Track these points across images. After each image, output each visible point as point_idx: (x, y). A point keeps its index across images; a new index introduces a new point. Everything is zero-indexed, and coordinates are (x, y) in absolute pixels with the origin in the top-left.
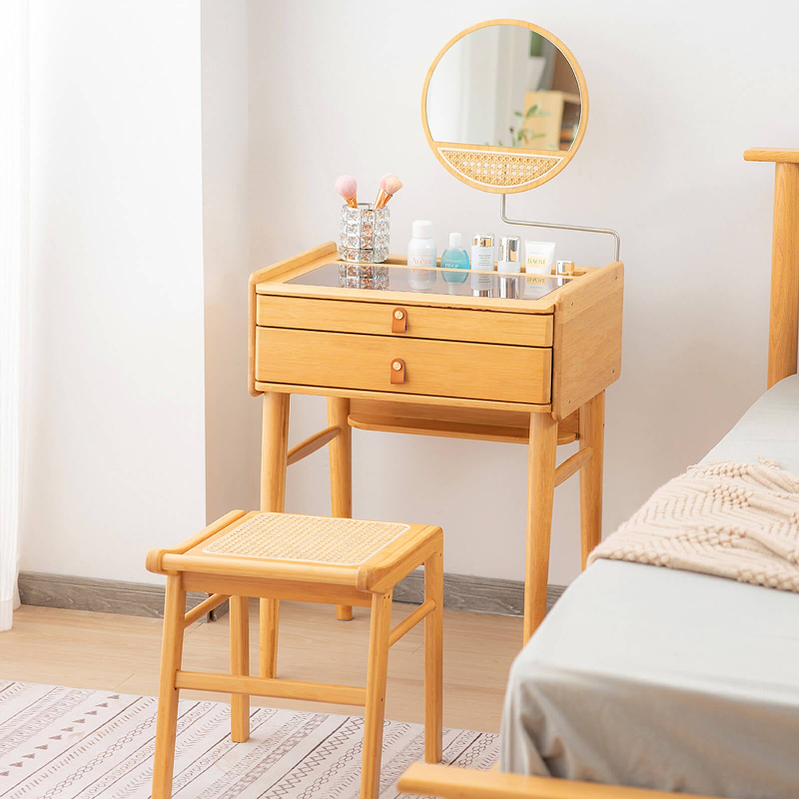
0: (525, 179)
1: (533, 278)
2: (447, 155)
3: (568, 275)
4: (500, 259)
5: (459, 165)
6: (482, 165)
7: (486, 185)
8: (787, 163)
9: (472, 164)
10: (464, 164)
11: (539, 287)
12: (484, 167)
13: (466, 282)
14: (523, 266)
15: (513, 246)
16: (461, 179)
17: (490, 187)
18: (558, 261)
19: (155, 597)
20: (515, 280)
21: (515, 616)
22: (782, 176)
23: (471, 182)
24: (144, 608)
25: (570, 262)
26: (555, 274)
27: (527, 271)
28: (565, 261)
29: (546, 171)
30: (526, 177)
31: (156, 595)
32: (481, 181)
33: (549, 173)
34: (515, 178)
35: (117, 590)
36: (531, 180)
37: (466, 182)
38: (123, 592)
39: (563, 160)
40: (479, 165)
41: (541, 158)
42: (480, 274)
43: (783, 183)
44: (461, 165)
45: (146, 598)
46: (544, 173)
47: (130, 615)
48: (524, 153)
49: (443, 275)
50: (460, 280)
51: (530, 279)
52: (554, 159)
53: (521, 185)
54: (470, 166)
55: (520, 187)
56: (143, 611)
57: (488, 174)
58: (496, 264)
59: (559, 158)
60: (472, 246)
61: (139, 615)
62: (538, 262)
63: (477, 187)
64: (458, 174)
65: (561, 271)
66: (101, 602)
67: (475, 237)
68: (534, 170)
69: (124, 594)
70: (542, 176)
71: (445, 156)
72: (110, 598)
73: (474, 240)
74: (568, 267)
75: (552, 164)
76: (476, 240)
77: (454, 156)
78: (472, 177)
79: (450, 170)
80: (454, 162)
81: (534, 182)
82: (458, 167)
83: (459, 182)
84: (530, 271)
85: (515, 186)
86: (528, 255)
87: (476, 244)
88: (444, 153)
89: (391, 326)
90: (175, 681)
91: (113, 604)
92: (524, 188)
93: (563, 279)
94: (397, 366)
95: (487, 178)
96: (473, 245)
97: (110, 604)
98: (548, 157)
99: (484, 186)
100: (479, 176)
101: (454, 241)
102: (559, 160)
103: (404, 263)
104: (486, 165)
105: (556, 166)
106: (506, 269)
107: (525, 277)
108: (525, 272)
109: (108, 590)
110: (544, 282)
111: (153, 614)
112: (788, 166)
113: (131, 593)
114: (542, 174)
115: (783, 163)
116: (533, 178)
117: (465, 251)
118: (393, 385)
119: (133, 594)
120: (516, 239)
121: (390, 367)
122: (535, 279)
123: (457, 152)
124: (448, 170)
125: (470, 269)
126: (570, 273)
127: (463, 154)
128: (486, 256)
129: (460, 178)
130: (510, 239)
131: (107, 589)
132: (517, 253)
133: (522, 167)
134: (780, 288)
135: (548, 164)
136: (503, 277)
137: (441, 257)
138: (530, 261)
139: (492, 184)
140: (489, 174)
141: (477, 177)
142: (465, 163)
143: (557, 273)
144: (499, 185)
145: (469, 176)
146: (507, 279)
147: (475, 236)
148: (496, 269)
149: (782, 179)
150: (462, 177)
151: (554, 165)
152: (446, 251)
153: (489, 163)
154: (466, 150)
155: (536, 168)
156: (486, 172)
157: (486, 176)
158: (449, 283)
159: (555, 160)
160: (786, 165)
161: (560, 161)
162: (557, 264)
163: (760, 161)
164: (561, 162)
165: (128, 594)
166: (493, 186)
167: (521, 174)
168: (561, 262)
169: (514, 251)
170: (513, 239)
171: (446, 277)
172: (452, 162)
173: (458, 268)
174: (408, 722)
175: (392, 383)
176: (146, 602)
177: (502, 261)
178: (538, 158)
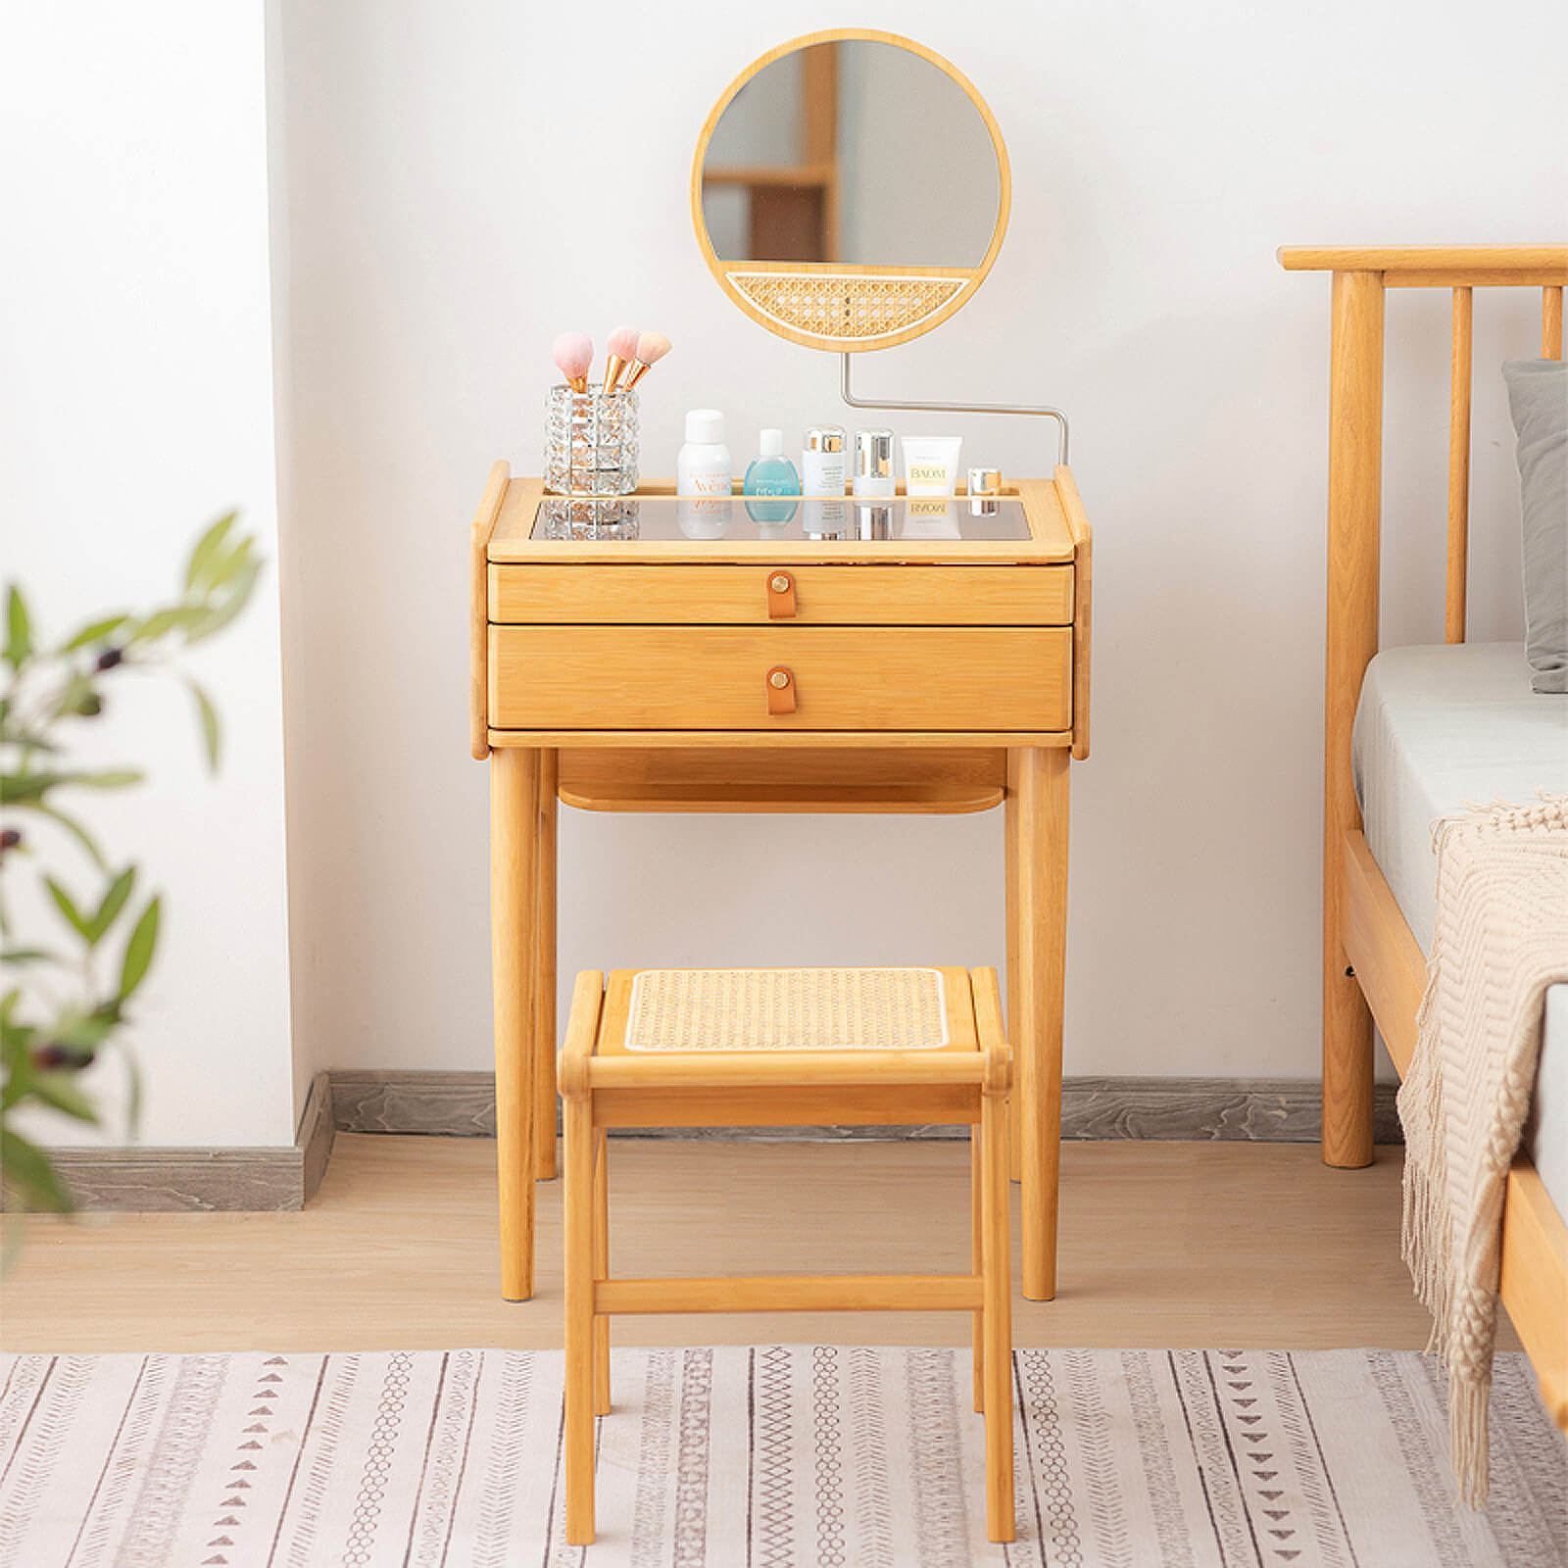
0: (898, 322)
1: (922, 505)
2: (746, 285)
3: (992, 494)
4: (859, 472)
5: (771, 302)
6: (815, 301)
7: (824, 337)
8: (1362, 270)
9: (795, 300)
10: (779, 300)
11: (932, 521)
12: (819, 305)
13: (793, 520)
14: (901, 485)
15: (881, 448)
16: (775, 329)
17: (832, 341)
18: (970, 470)
19: (192, 1171)
20: (886, 511)
21: (839, 1140)
22: (1350, 296)
23: (796, 333)
24: (169, 1195)
25: (994, 471)
26: (966, 494)
27: (909, 491)
28: (985, 471)
29: (937, 306)
30: (899, 319)
31: (195, 1167)
32: (813, 330)
33: (943, 309)
34: (878, 321)
35: (111, 1164)
36: (909, 323)
37: (785, 334)
38: (125, 1168)
39: (968, 285)
40: (808, 300)
41: (926, 282)
42: (824, 504)
43: (1353, 307)
44: (773, 303)
45: (174, 1175)
46: (933, 309)
47: (141, 1212)
48: (893, 274)
49: (748, 509)
50: (781, 516)
51: (916, 508)
52: (952, 283)
53: (890, 333)
54: (791, 304)
55: (888, 337)
56: (168, 1201)
57: (826, 317)
58: (849, 484)
59: (960, 280)
60: (805, 452)
61: (161, 1210)
62: (931, 474)
63: (805, 342)
64: (768, 320)
65: (978, 489)
66: (78, 1191)
67: (813, 435)
68: (914, 306)
69: (127, 1171)
70: (930, 315)
71: (742, 287)
72: (99, 1183)
73: (809, 441)
74: (991, 480)
75: (948, 293)
76: (814, 440)
77: (760, 287)
78: (795, 324)
79: (752, 313)
80: (760, 298)
81: (915, 327)
82: (767, 306)
83: (772, 334)
84: (916, 491)
85: (878, 336)
86: (910, 463)
87: (814, 448)
88: (739, 282)
89: (767, 606)
90: (595, 1302)
91: (104, 1193)
92: (896, 340)
93: (983, 503)
94: (779, 680)
95: (825, 325)
96: (807, 450)
97: (98, 1194)
98: (940, 279)
99: (820, 340)
100: (810, 321)
101: (769, 444)
102: (960, 284)
103: (673, 492)
104: (822, 301)
105: (955, 295)
106: (870, 490)
107: (904, 502)
108: (905, 494)
109: (93, 1168)
110: (943, 510)
111: (187, 1204)
112: (1363, 277)
113: (142, 1167)
114: (929, 312)
115: (1352, 271)
116: (914, 320)
117: (790, 463)
118: (772, 717)
119: (145, 1170)
120: (885, 435)
121: (765, 683)
122: (926, 507)
123: (765, 279)
124: (747, 313)
125: (801, 494)
126: (995, 490)
127: (778, 282)
128: (836, 468)
129: (772, 328)
130: (877, 434)
131: (90, 1165)
132: (890, 460)
133: (891, 301)
134: (1353, 497)
135: (940, 293)
136: (866, 507)
137: (743, 477)
138: (916, 473)
139: (835, 335)
140: (828, 317)
141: (806, 322)
142: (781, 300)
143: (969, 492)
144: (848, 336)
145: (791, 323)
146: (873, 509)
147: (809, 433)
148: (849, 492)
149: (1351, 300)
150: (776, 325)
151: (952, 294)
152: (754, 463)
153: (827, 296)
154: (785, 275)
155: (918, 302)
156: (822, 313)
157: (824, 321)
158: (763, 524)
159: (953, 286)
160: (1359, 275)
161: (962, 287)
162: (970, 476)
163: (1313, 269)
164: (965, 288)
165: (136, 1171)
166: (838, 338)
167: (890, 313)
168: (979, 472)
169: (884, 458)
170: (883, 435)
171: (753, 511)
172: (757, 299)
173: (782, 494)
174: (871, 1345)
175: (771, 713)
176: (173, 1183)
177: (863, 477)
178: (920, 282)
